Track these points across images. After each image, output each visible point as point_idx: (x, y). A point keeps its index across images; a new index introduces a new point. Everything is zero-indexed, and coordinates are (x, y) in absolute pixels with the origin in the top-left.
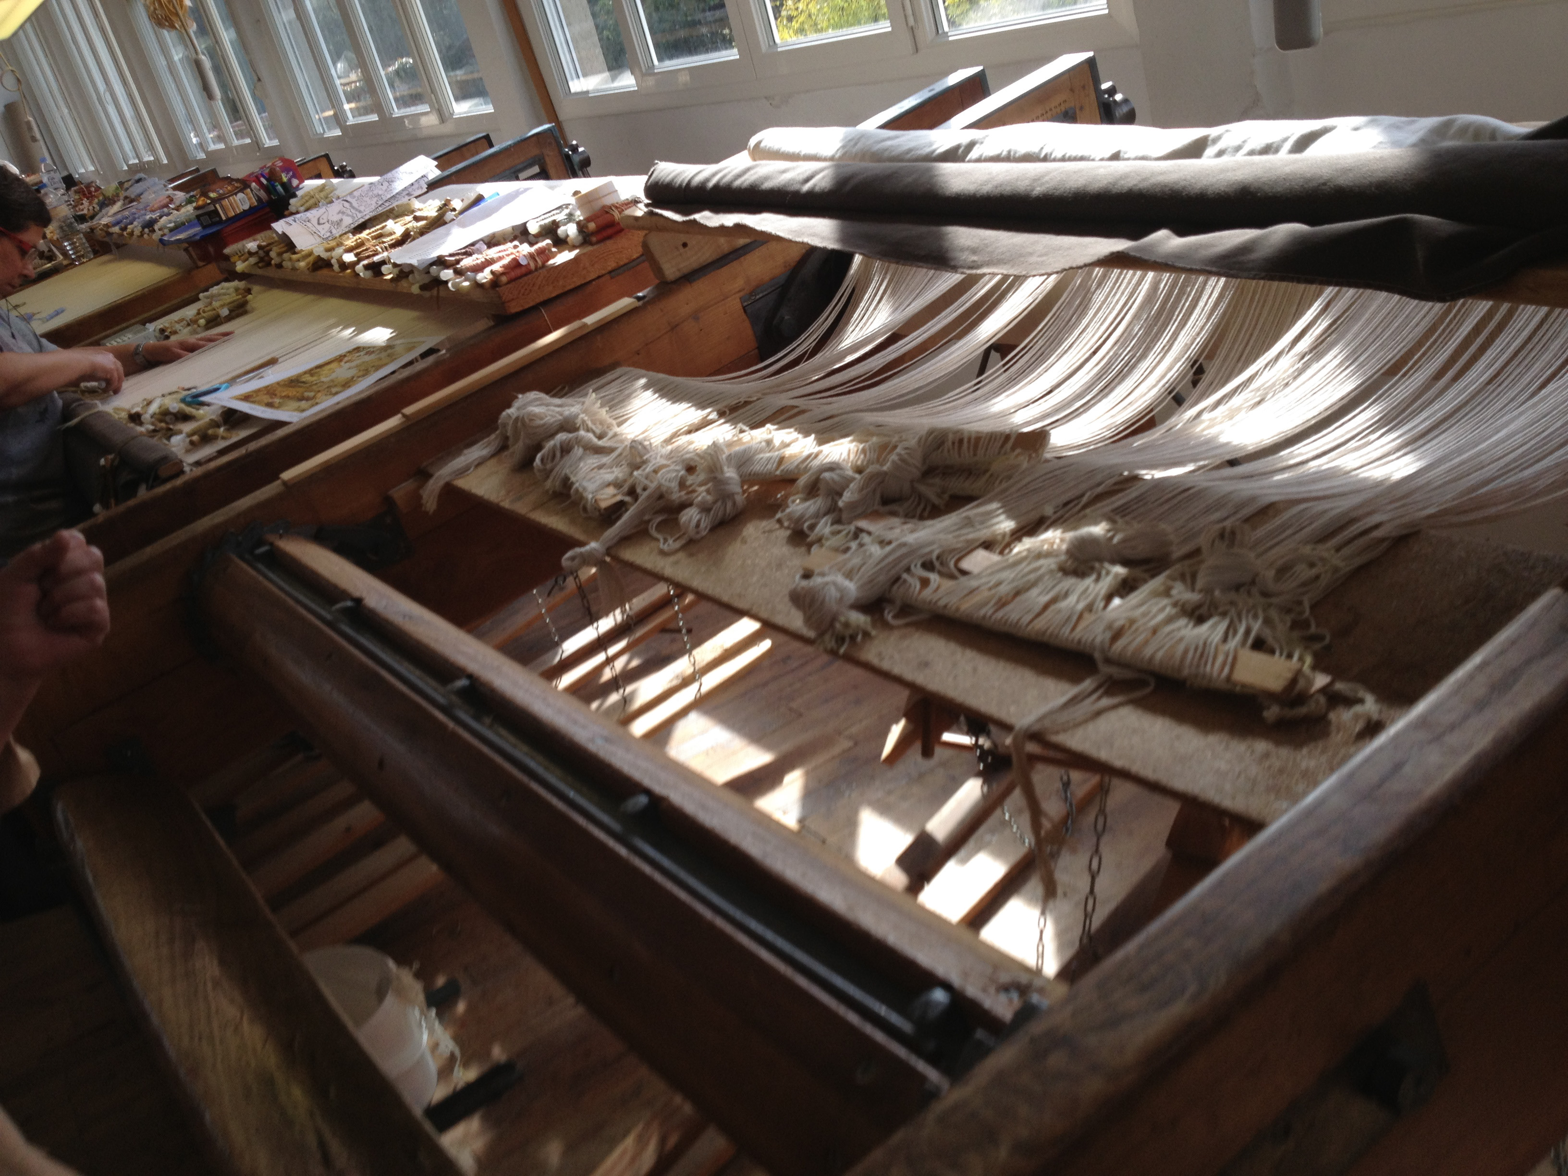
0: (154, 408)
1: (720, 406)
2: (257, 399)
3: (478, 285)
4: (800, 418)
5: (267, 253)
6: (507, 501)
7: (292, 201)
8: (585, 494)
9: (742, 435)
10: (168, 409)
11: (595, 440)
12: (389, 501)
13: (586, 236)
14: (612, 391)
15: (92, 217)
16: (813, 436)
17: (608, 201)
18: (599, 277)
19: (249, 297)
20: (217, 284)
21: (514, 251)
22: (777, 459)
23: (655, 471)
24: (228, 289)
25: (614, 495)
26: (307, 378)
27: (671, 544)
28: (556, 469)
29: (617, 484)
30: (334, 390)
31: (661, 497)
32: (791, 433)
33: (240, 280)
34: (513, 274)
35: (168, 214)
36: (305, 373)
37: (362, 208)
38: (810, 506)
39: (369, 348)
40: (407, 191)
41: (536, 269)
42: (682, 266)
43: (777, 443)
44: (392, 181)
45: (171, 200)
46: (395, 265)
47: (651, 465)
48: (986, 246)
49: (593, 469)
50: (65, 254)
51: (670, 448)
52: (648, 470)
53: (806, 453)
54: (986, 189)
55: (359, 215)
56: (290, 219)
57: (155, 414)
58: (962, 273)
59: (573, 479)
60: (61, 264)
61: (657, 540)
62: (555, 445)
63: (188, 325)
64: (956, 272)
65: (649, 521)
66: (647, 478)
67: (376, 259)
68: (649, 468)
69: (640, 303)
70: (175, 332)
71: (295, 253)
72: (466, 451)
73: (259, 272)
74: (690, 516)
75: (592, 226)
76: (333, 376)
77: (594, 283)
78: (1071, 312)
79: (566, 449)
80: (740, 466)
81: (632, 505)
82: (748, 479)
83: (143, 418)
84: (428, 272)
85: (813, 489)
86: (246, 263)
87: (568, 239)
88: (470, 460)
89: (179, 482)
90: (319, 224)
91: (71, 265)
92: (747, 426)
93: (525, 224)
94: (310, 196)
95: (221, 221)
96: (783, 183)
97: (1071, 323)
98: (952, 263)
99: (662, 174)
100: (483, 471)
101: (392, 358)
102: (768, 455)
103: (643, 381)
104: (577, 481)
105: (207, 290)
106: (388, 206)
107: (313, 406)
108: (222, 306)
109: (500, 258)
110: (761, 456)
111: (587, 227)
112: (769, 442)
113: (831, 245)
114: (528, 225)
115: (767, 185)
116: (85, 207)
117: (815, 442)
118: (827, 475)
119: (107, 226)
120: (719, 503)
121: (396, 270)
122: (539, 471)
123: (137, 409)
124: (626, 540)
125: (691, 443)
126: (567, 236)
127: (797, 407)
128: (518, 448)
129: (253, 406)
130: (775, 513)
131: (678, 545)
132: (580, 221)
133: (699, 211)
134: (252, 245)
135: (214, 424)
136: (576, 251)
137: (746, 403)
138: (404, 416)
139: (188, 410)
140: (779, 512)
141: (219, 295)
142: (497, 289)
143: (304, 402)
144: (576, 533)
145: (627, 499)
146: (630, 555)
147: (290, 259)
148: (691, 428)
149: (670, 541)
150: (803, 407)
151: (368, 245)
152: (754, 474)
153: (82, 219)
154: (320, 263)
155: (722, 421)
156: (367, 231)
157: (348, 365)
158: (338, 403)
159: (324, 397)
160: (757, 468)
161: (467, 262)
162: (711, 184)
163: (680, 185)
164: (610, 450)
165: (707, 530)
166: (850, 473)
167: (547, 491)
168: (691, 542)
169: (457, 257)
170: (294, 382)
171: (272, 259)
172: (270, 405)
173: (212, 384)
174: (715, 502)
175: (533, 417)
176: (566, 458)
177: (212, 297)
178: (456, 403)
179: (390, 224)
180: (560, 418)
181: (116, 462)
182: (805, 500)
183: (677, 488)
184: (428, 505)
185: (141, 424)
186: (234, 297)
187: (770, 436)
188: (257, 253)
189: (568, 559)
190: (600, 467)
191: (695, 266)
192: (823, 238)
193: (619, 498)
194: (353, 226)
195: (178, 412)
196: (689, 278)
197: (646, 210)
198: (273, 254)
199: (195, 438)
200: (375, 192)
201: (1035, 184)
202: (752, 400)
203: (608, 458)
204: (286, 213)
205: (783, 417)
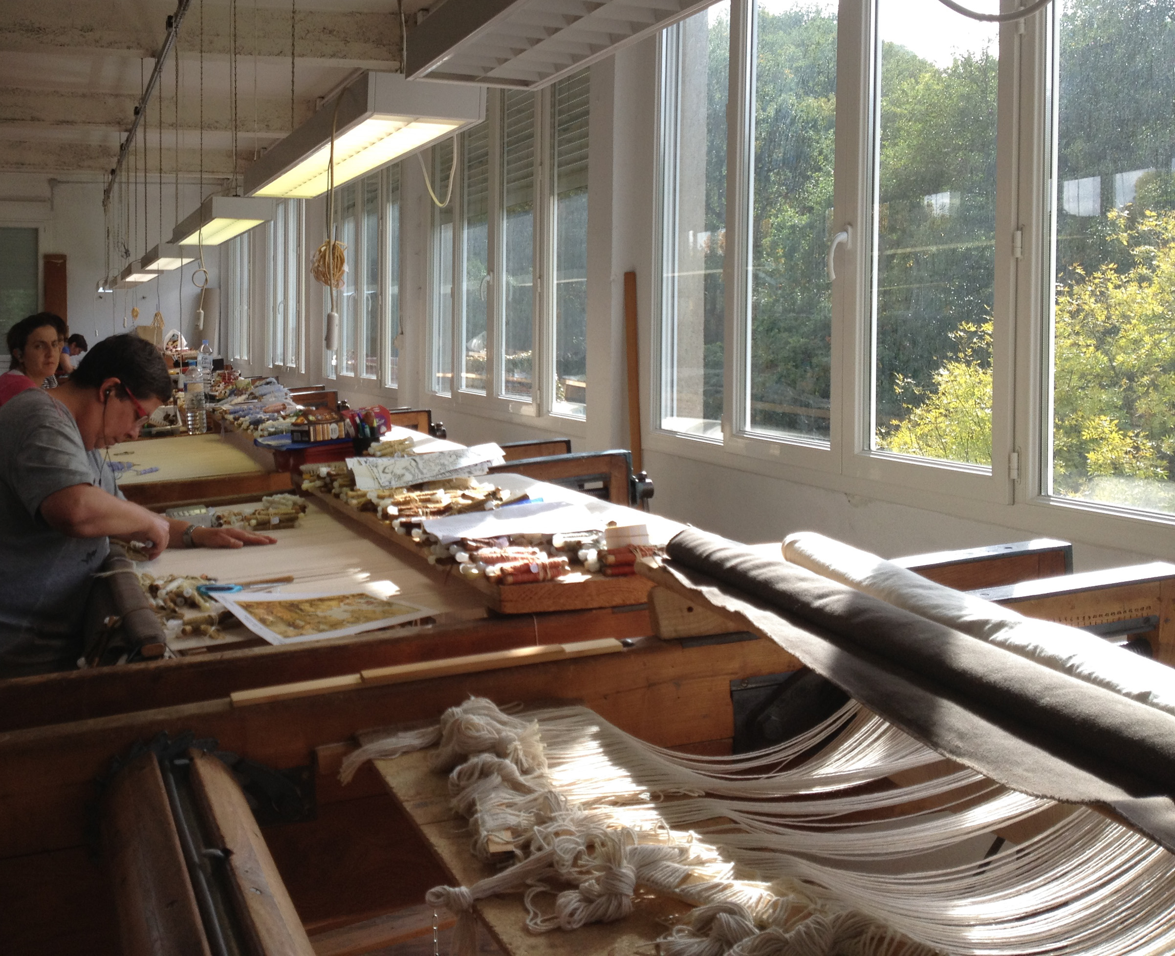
0: (173, 586)
1: (657, 788)
2: (256, 611)
3: (484, 576)
4: (730, 837)
5: (332, 481)
6: (412, 803)
7: (374, 444)
8: (481, 829)
9: (660, 831)
10: (182, 592)
11: (517, 773)
12: (312, 756)
13: (603, 566)
14: (560, 728)
15: (219, 400)
16: (732, 864)
17: (636, 541)
18: (601, 608)
19: (301, 515)
20: (282, 493)
21: (530, 556)
22: (682, 875)
23: (557, 834)
24: (288, 500)
25: (508, 843)
26: (306, 607)
27: (537, 923)
28: (468, 790)
29: (515, 831)
30: (322, 627)
31: (551, 865)
32: (712, 850)
33: (301, 496)
34: (520, 578)
35: (275, 419)
36: (307, 601)
37: (425, 471)
38: (693, 944)
39: (371, 598)
40: (470, 470)
41: (544, 580)
42: (680, 628)
43: (692, 855)
44: (460, 457)
45: (284, 408)
46: (425, 532)
47: (556, 824)
48: (976, 736)
49: (501, 805)
50: (185, 422)
51: (586, 812)
52: (549, 830)
53: (716, 881)
54: (995, 677)
55: (420, 476)
56: (362, 460)
57: (171, 592)
58: (942, 754)
59: (478, 807)
60: (177, 429)
61: (527, 911)
62: (477, 764)
63: (242, 520)
64: (936, 750)
65: (529, 886)
66: (545, 838)
67: (414, 520)
68: (552, 828)
69: (625, 649)
70: (229, 523)
71: (352, 490)
72: (401, 734)
73: (320, 495)
74: (569, 900)
75: (611, 559)
76: (328, 613)
77: (594, 611)
78: (1076, 836)
79: (485, 772)
80: (642, 866)
81: (520, 861)
82: (643, 883)
83: (159, 592)
84: (448, 549)
85: (705, 926)
86: (313, 484)
87: (586, 563)
88: (399, 746)
89: (153, 665)
90: (383, 472)
91: (185, 433)
92: (668, 823)
93: (552, 535)
94: (390, 444)
95: (309, 441)
96: (797, 590)
97: (1073, 848)
98: (935, 739)
99: (688, 538)
100: (406, 761)
101: (385, 614)
102: (676, 865)
103: (595, 729)
104: (481, 811)
105: (271, 495)
106: (448, 476)
107: (297, 635)
108: (275, 514)
109: (515, 559)
110: (669, 863)
111: (606, 559)
112: (683, 851)
113: (820, 669)
114: (554, 537)
115: (782, 586)
116: (221, 389)
117: (732, 872)
118: (723, 916)
119: (225, 412)
120: (604, 899)
121: (424, 537)
122: (453, 785)
123: (160, 583)
124: (499, 898)
125: (608, 817)
126: (586, 560)
127: (735, 822)
128: (446, 751)
129: (249, 616)
130: (658, 935)
131: (544, 927)
132: (604, 551)
133: (709, 584)
134: (324, 470)
135: (210, 621)
136: (588, 577)
137: (686, 796)
138: (362, 677)
139: (198, 599)
140: (662, 937)
141: (279, 503)
142: (501, 586)
143: (291, 629)
144: (455, 868)
145: (518, 852)
146: (492, 916)
147: (346, 494)
148: (619, 800)
149: (539, 921)
150: (743, 826)
151: (412, 505)
152: (653, 882)
153: (211, 398)
154: (370, 506)
155: (652, 805)
156: (418, 493)
157: (347, 607)
158: (317, 641)
159: (310, 631)
160: (658, 875)
161: (485, 552)
162: (729, 564)
163: (701, 554)
164: (529, 791)
165: (580, 924)
166: (751, 925)
167: (451, 809)
168: (559, 929)
169: (479, 545)
170: (293, 606)
171: (333, 488)
172: (263, 621)
173: (229, 582)
174: (600, 896)
175: (471, 725)
176: (481, 782)
177: (272, 503)
178: (412, 683)
179: (440, 494)
180: (497, 736)
181: (119, 624)
182: (693, 935)
183: (570, 863)
184: (343, 775)
185: (155, 597)
186: (289, 509)
187: (687, 845)
188: (324, 478)
189: (434, 894)
190: (510, 805)
191: (694, 632)
192: (815, 660)
193: (510, 848)
194: (411, 484)
195: (190, 598)
196: (683, 642)
197: (661, 564)
198: (336, 484)
199: (188, 628)
200: (442, 461)
201: (1046, 693)
202: (692, 794)
203: (522, 798)
204: (365, 452)
205: (712, 829)
